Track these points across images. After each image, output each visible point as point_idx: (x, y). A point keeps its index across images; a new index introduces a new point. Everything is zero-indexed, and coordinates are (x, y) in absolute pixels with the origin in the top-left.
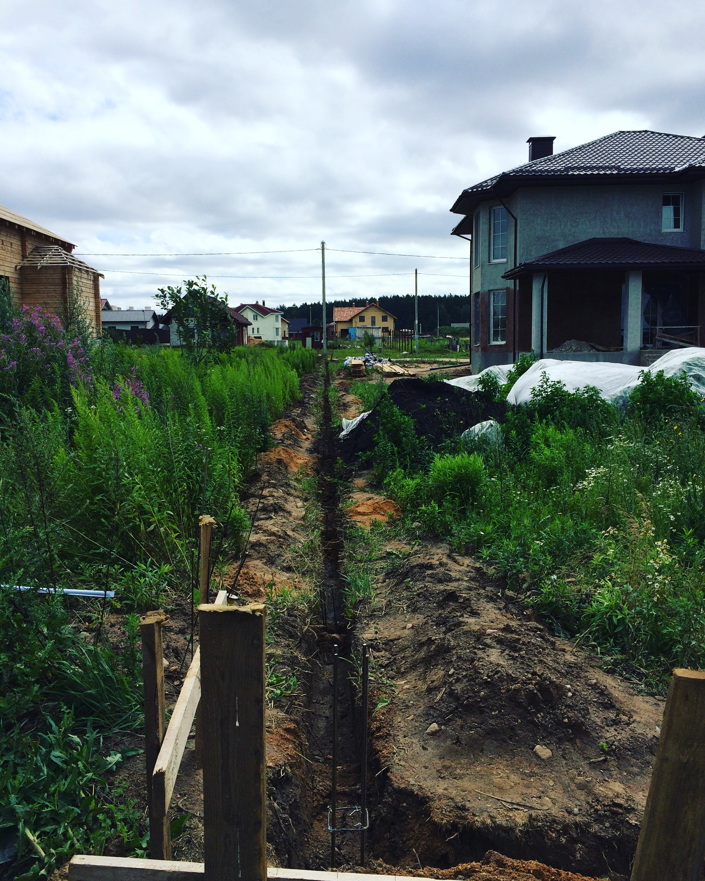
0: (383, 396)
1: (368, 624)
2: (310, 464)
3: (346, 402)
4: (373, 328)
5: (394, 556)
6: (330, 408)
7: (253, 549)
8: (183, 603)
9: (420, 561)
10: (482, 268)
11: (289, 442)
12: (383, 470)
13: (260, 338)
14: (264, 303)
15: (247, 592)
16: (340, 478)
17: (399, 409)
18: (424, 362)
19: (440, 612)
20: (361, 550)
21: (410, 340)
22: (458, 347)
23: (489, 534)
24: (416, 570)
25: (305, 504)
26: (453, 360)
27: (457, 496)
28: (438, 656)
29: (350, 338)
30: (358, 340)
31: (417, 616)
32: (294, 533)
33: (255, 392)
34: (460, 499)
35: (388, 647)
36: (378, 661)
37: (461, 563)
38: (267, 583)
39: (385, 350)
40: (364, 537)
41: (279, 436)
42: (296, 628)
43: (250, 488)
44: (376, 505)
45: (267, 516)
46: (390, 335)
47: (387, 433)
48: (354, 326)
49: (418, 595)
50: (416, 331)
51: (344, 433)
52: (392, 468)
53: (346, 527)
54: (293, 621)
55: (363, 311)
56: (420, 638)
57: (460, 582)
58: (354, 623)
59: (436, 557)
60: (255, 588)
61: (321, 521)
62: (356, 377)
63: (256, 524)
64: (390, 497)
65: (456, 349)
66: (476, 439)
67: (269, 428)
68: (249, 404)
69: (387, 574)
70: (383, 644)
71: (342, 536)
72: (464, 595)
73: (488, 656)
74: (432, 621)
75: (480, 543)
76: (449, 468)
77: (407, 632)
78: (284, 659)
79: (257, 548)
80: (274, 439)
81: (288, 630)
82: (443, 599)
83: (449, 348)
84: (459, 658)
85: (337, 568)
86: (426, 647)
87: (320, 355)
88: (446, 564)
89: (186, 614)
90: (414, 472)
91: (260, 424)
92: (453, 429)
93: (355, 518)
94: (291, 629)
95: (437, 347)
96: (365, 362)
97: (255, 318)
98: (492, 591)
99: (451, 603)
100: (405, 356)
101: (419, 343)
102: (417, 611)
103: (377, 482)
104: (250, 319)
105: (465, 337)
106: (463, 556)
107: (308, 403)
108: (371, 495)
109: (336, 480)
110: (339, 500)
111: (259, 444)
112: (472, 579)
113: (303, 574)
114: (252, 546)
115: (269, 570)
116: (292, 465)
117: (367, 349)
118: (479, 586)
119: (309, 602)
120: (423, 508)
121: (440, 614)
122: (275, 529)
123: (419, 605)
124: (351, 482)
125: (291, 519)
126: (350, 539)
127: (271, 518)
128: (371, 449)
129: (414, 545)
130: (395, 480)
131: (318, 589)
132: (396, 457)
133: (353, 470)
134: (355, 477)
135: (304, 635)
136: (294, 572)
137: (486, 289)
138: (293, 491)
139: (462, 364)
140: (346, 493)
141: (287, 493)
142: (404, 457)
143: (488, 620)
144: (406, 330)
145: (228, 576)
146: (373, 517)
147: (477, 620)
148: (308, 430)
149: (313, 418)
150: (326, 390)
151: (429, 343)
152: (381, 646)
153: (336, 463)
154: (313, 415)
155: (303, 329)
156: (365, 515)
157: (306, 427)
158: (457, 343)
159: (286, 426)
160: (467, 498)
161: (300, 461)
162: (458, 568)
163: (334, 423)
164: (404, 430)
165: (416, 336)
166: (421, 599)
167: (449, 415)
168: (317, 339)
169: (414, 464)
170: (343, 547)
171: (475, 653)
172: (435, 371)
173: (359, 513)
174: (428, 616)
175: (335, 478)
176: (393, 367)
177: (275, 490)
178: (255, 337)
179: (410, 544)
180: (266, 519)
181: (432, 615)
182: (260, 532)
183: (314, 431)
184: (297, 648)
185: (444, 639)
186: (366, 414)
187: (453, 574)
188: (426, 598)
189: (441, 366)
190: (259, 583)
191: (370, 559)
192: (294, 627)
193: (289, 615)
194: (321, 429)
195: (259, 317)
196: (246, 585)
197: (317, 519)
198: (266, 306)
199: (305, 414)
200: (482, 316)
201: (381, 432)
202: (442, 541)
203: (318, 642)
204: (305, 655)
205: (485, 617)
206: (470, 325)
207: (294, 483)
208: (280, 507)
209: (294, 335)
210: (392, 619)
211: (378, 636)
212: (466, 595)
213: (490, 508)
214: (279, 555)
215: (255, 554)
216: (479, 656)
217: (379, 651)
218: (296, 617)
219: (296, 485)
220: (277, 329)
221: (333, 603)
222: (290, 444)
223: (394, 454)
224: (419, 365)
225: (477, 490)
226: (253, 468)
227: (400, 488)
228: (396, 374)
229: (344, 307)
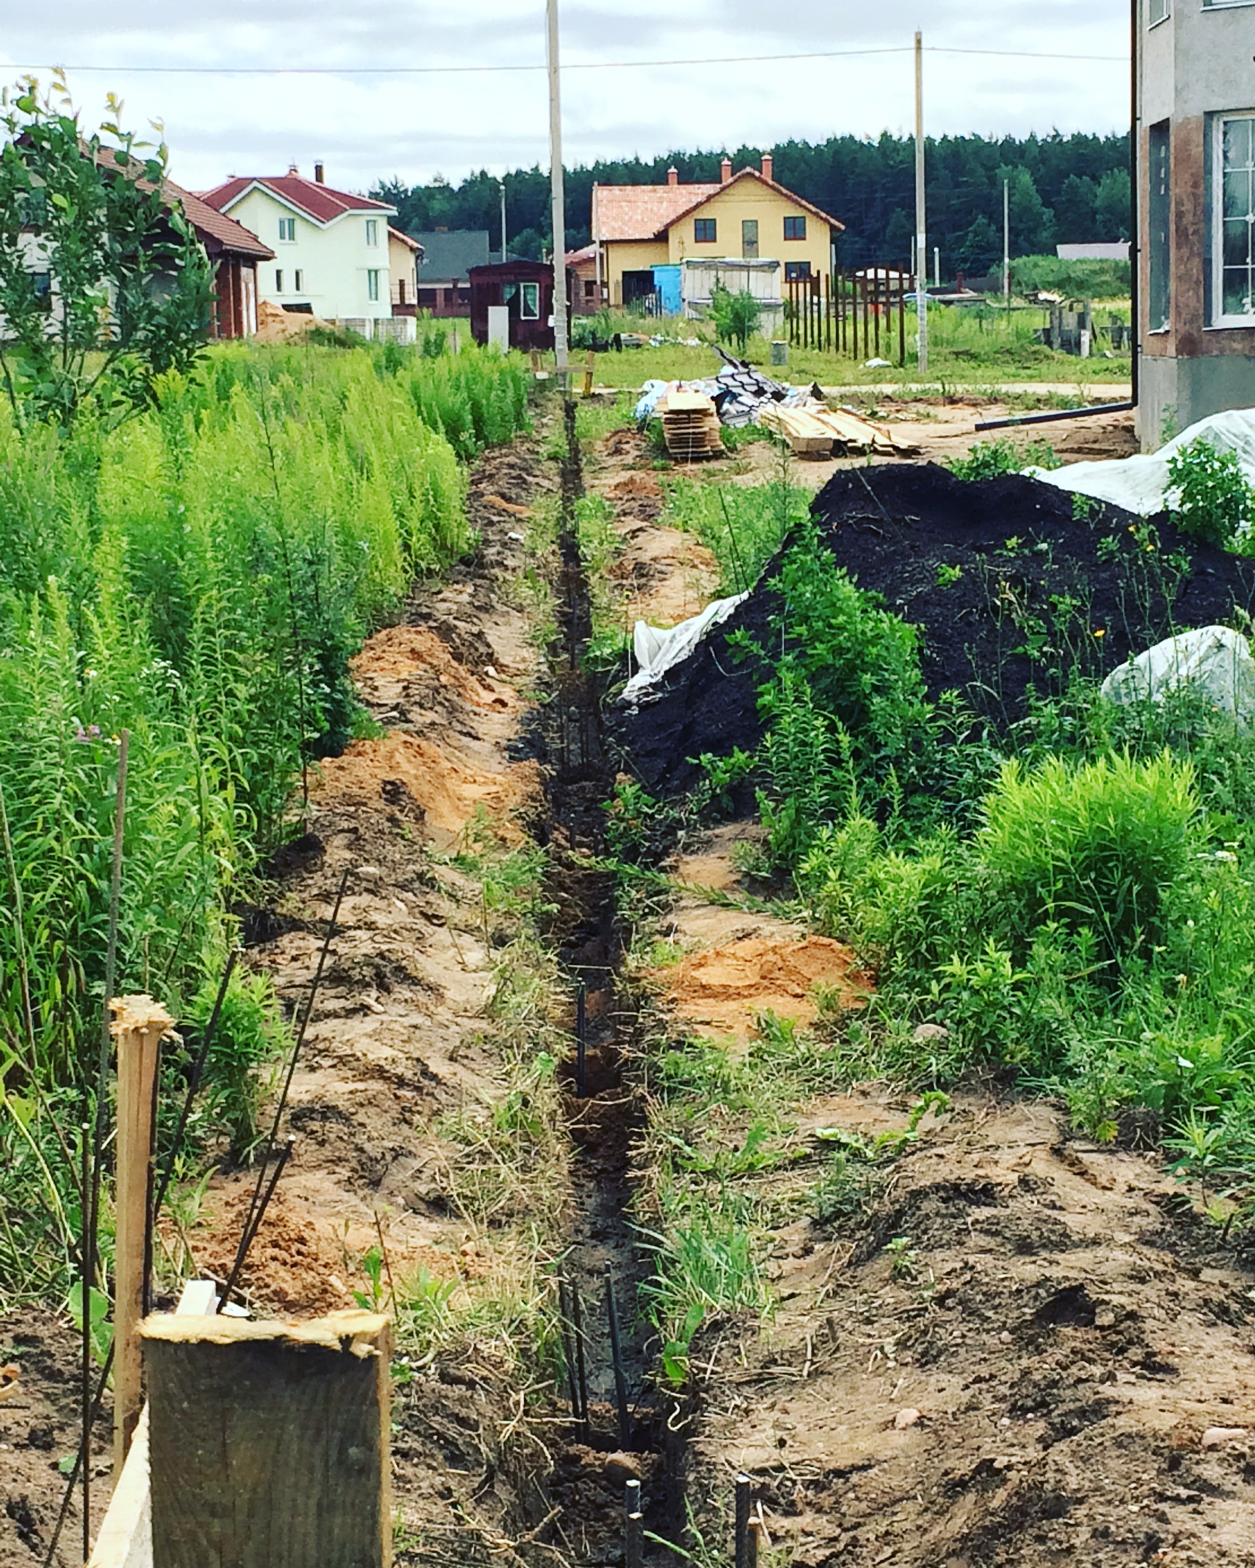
0: (793, 536)
1: (747, 1411)
2: (513, 801)
3: (645, 557)
4: (747, 268)
5: (842, 1155)
6: (585, 583)
7: (302, 1129)
8: (43, 1331)
9: (946, 1172)
10: (1178, 27)
11: (430, 716)
12: (796, 822)
13: (306, 308)
14: (319, 170)
15: (279, 1296)
16: (631, 855)
17: (858, 586)
18: (952, 401)
19: (1024, 1362)
20: (714, 1133)
21: (895, 312)
22: (1086, 336)
23: (1207, 1066)
24: (929, 1206)
25: (496, 955)
26: (1067, 390)
27: (1088, 921)
28: (1021, 1527)
29: (659, 306)
30: (690, 313)
31: (937, 1377)
32: (457, 1067)
33: (292, 525)
34: (1097, 933)
35: (825, 1499)
36: (789, 1551)
37: (1103, 1180)
38: (359, 1256)
39: (799, 353)
40: (726, 1083)
41: (390, 693)
42: (474, 1427)
43: (282, 895)
44: (771, 957)
45: (349, 1005)
46: (816, 291)
47: (813, 679)
48: (674, 259)
49: (941, 1300)
50: (921, 276)
51: (641, 680)
52: (831, 816)
53: (655, 1046)
54: (461, 1400)
55: (709, 198)
56: (948, 1464)
57: (1101, 1252)
58: (695, 1405)
59: (1007, 1157)
60: (309, 1277)
61: (559, 1024)
62: (685, 460)
63: (309, 1034)
64: (826, 929)
65: (1078, 344)
66: (1158, 698)
67: (352, 663)
68: (271, 568)
69: (817, 1224)
70: (808, 1485)
71: (639, 1080)
72: (1116, 1299)
73: (1212, 1526)
74: (997, 1399)
75: (1177, 1100)
76: (1055, 814)
77: (897, 1439)
78: (429, 1540)
79: (315, 1126)
80: (369, 704)
81: (441, 1435)
82: (1038, 1315)
83: (1049, 343)
84: (1102, 1534)
85: (621, 1202)
86: (971, 1497)
87: (542, 375)
88: (1048, 1183)
89: (54, 1375)
90: (917, 830)
91: (317, 646)
92: (1067, 661)
93: (687, 1010)
94: (453, 1430)
95: (1003, 338)
96: (718, 400)
97: (287, 231)
98: (1225, 1286)
99: (1069, 1331)
100: (877, 377)
101: (933, 325)
102: (935, 1359)
103: (776, 870)
104: (269, 238)
105: (1113, 296)
106: (1112, 1152)
107: (500, 564)
108: (749, 921)
109: (612, 864)
110: (627, 941)
111: (310, 721)
112: (1147, 1240)
113: (494, 1223)
114: (296, 1117)
115: (362, 1207)
116: (443, 805)
117: (725, 347)
118: (1175, 1265)
119: (519, 1328)
120: (956, 967)
121: (1026, 1373)
122: (379, 1053)
123: (944, 1337)
124: (674, 868)
125: (443, 1014)
126: (671, 1091)
127: (364, 1009)
128: (750, 741)
129: (922, 1109)
130: (842, 860)
131: (553, 1282)
132: (849, 773)
133: (678, 824)
134: (686, 848)
135: (503, 1452)
136: (459, 1217)
137: (1196, 110)
138: (445, 907)
139: (1102, 407)
140: (652, 912)
141: (428, 917)
142: (875, 771)
143: (1208, 1394)
144: (882, 273)
145: (205, 1233)
146: (762, 1004)
147: (1168, 1392)
148: (501, 668)
149: (518, 624)
150: (568, 513)
151: (970, 324)
152: (799, 1492)
153: (614, 796)
154: (520, 609)
155: (475, 272)
156: (729, 997)
157: (491, 659)
158: (1082, 322)
159: (415, 654)
160: (1125, 927)
161: (472, 792)
162: (1095, 1197)
163: (601, 641)
164: (876, 668)
165: (921, 297)
166: (950, 1315)
167: (1054, 606)
168: (528, 312)
169: (918, 800)
170: (644, 1121)
171: (1162, 1518)
172: (997, 433)
173: (706, 991)
174: (978, 1380)
175: (608, 855)
176: (831, 418)
177: (377, 902)
178: (287, 308)
179: (904, 1107)
180: (350, 1013)
181: (992, 1377)
182: (327, 1063)
183: (525, 673)
184: (479, 1501)
185: (1042, 1463)
186: (726, 608)
187: (1072, 1221)
188: (970, 1311)
189: (1020, 415)
190: (323, 1260)
191: (751, 1166)
192: (463, 1422)
193: (445, 1377)
194: (551, 667)
195: (299, 226)
196: (274, 1265)
197: (542, 1015)
198: (328, 183)
199: (487, 608)
200: (1180, 215)
201: (788, 678)
202: (1029, 1094)
203: (556, 1481)
204: (510, 1526)
205: (1200, 1382)
206: (1134, 251)
207: (447, 875)
208: (400, 969)
209: (440, 299)
210: (839, 1393)
211: (787, 1456)
212: (1123, 1300)
213: (1216, 966)
214: (397, 1154)
215: (305, 1149)
216: (1174, 1528)
217: (791, 1511)
218: (471, 1385)
219: (460, 880)
220: (373, 273)
221: (612, 1335)
222: (433, 724)
223: (838, 763)
224: (932, 410)
225: (1164, 895)
226: (291, 818)
227: (864, 893)
228: (840, 448)
229: (635, 183)
